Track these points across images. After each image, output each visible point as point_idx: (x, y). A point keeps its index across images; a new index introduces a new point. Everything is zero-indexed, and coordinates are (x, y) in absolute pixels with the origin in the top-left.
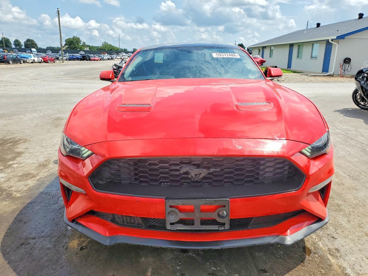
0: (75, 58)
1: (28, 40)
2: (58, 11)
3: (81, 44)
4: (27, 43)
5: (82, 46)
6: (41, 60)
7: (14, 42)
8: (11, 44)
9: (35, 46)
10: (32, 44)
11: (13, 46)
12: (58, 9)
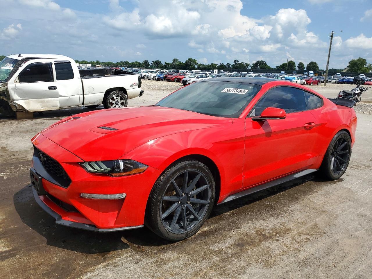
0: (345, 81)
1: (312, 63)
2: (332, 34)
3: (366, 66)
4: (310, 65)
5: (367, 68)
6: (304, 82)
7: (299, 65)
8: (295, 67)
9: (316, 68)
10: (314, 66)
11: (297, 68)
12: (332, 32)
